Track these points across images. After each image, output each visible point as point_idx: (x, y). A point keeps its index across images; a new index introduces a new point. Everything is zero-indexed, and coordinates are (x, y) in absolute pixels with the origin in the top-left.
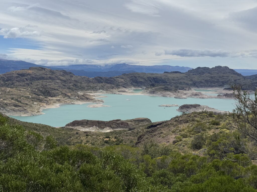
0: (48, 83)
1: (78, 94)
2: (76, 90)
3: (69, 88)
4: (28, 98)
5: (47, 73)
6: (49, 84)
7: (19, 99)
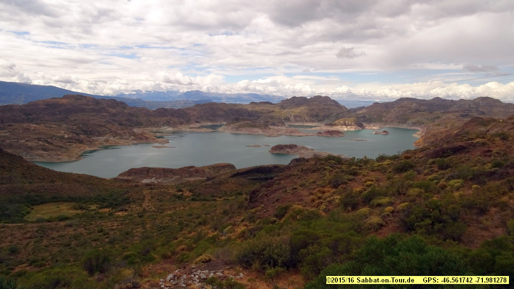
0: (91, 118)
1: (134, 132)
2: (130, 126)
3: (121, 124)
4: (62, 138)
5: (90, 103)
6: (93, 118)
7: (49, 140)
